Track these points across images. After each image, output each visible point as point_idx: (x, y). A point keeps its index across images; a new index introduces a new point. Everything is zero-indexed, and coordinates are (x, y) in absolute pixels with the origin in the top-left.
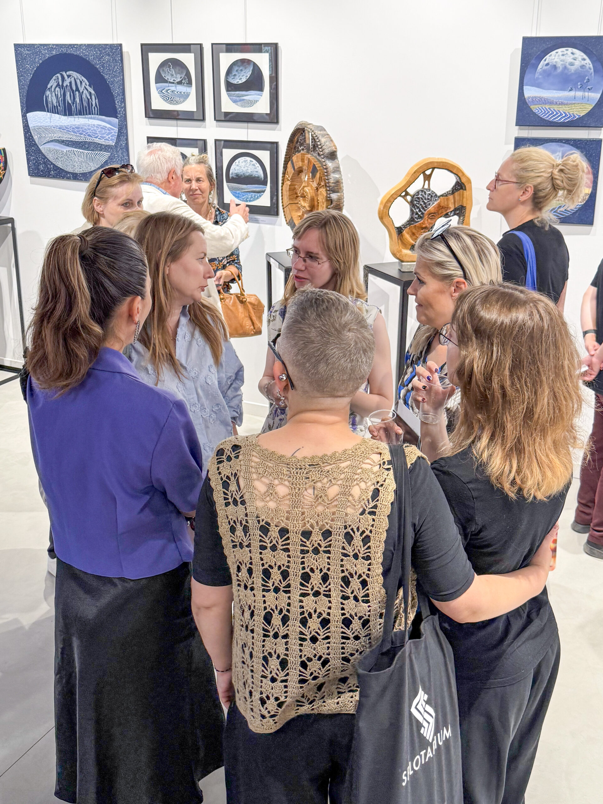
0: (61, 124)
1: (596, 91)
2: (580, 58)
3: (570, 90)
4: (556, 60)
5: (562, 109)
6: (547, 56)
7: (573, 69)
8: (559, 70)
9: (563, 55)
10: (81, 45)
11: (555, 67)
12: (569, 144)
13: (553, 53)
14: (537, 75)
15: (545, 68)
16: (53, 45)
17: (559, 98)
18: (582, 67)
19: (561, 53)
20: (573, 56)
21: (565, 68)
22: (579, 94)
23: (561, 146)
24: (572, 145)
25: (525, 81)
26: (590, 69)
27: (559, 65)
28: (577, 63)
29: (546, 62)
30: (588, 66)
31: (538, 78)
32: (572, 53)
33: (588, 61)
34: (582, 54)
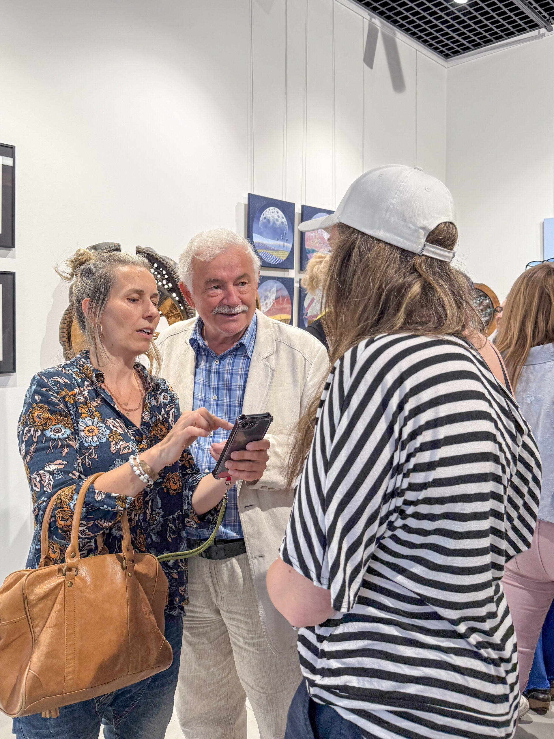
1: (289, 243)
2: (281, 217)
3: (278, 240)
4: (269, 215)
5: (275, 254)
6: (264, 212)
7: (278, 223)
8: (271, 223)
9: (273, 212)
11: (269, 221)
12: (279, 281)
13: (267, 209)
14: (260, 226)
15: (264, 220)
17: (272, 245)
18: (283, 223)
19: (271, 211)
20: (277, 214)
21: (274, 223)
22: (282, 243)
23: (276, 283)
24: (281, 282)
25: (254, 229)
26: (286, 225)
27: (271, 219)
28: (280, 220)
29: (264, 216)
30: (285, 223)
31: (260, 228)
32: (277, 212)
33: (285, 219)
34: (282, 214)
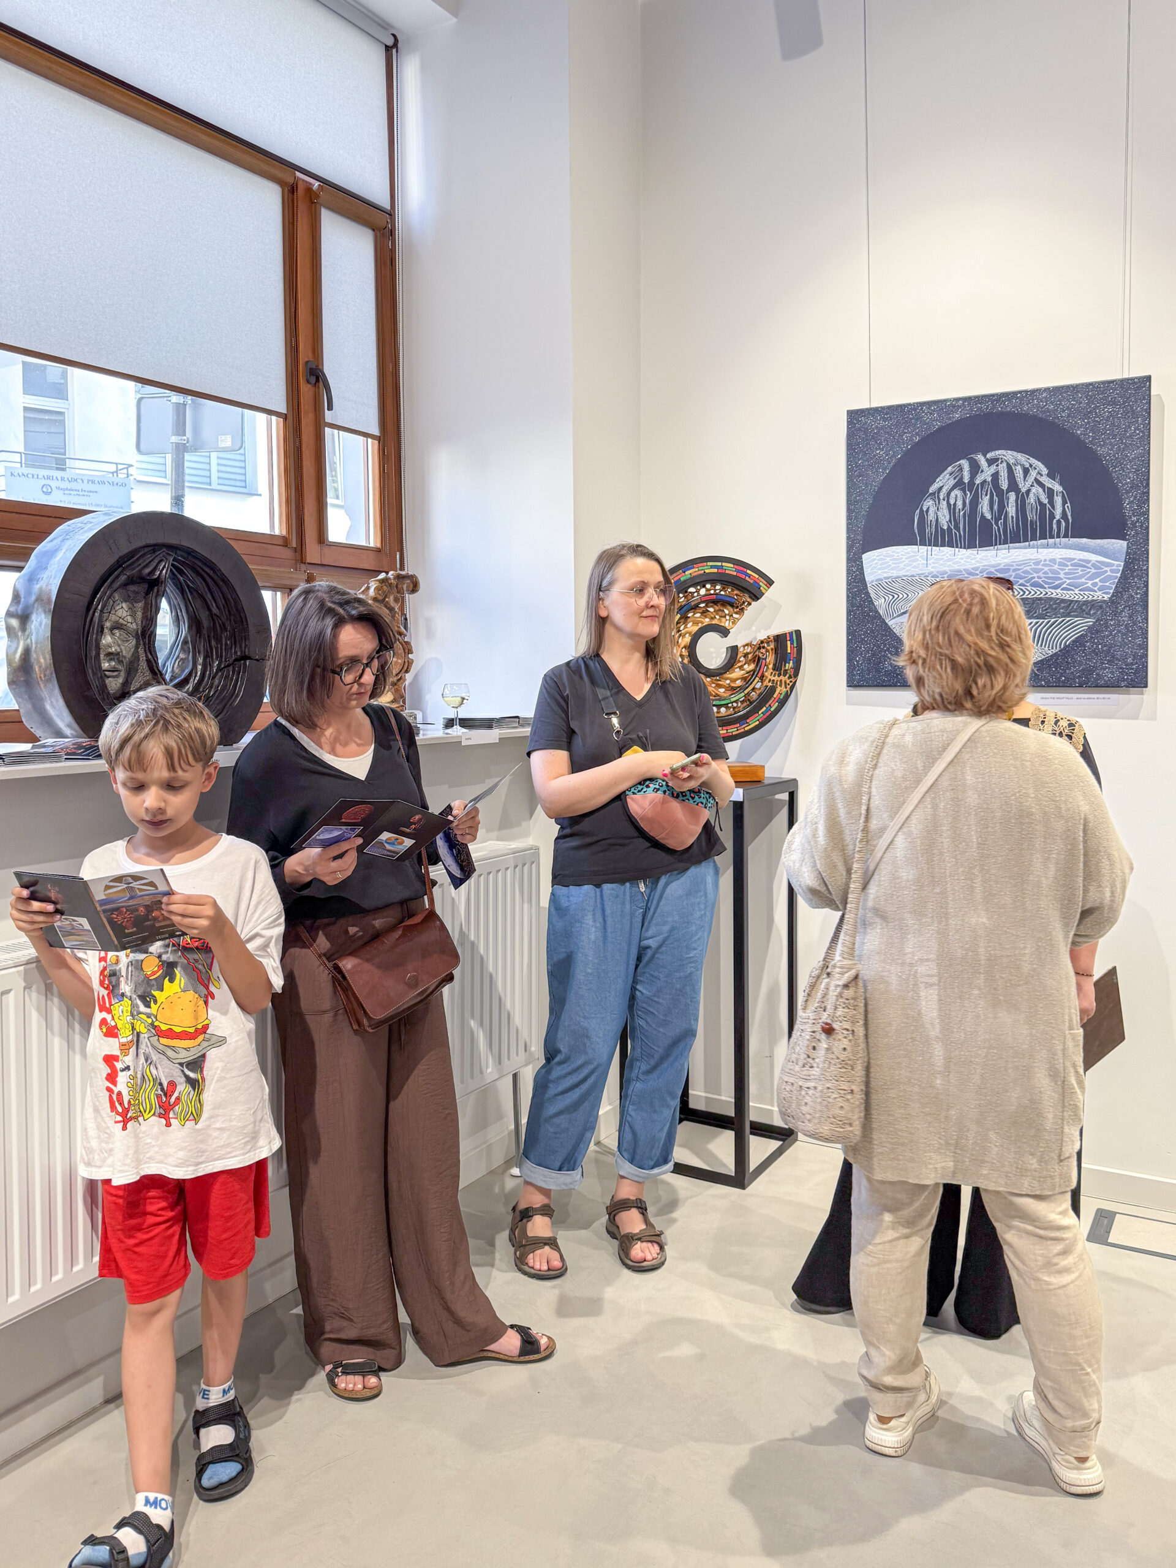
0: (956, 567)
10: (1033, 391)
16: (957, 400)
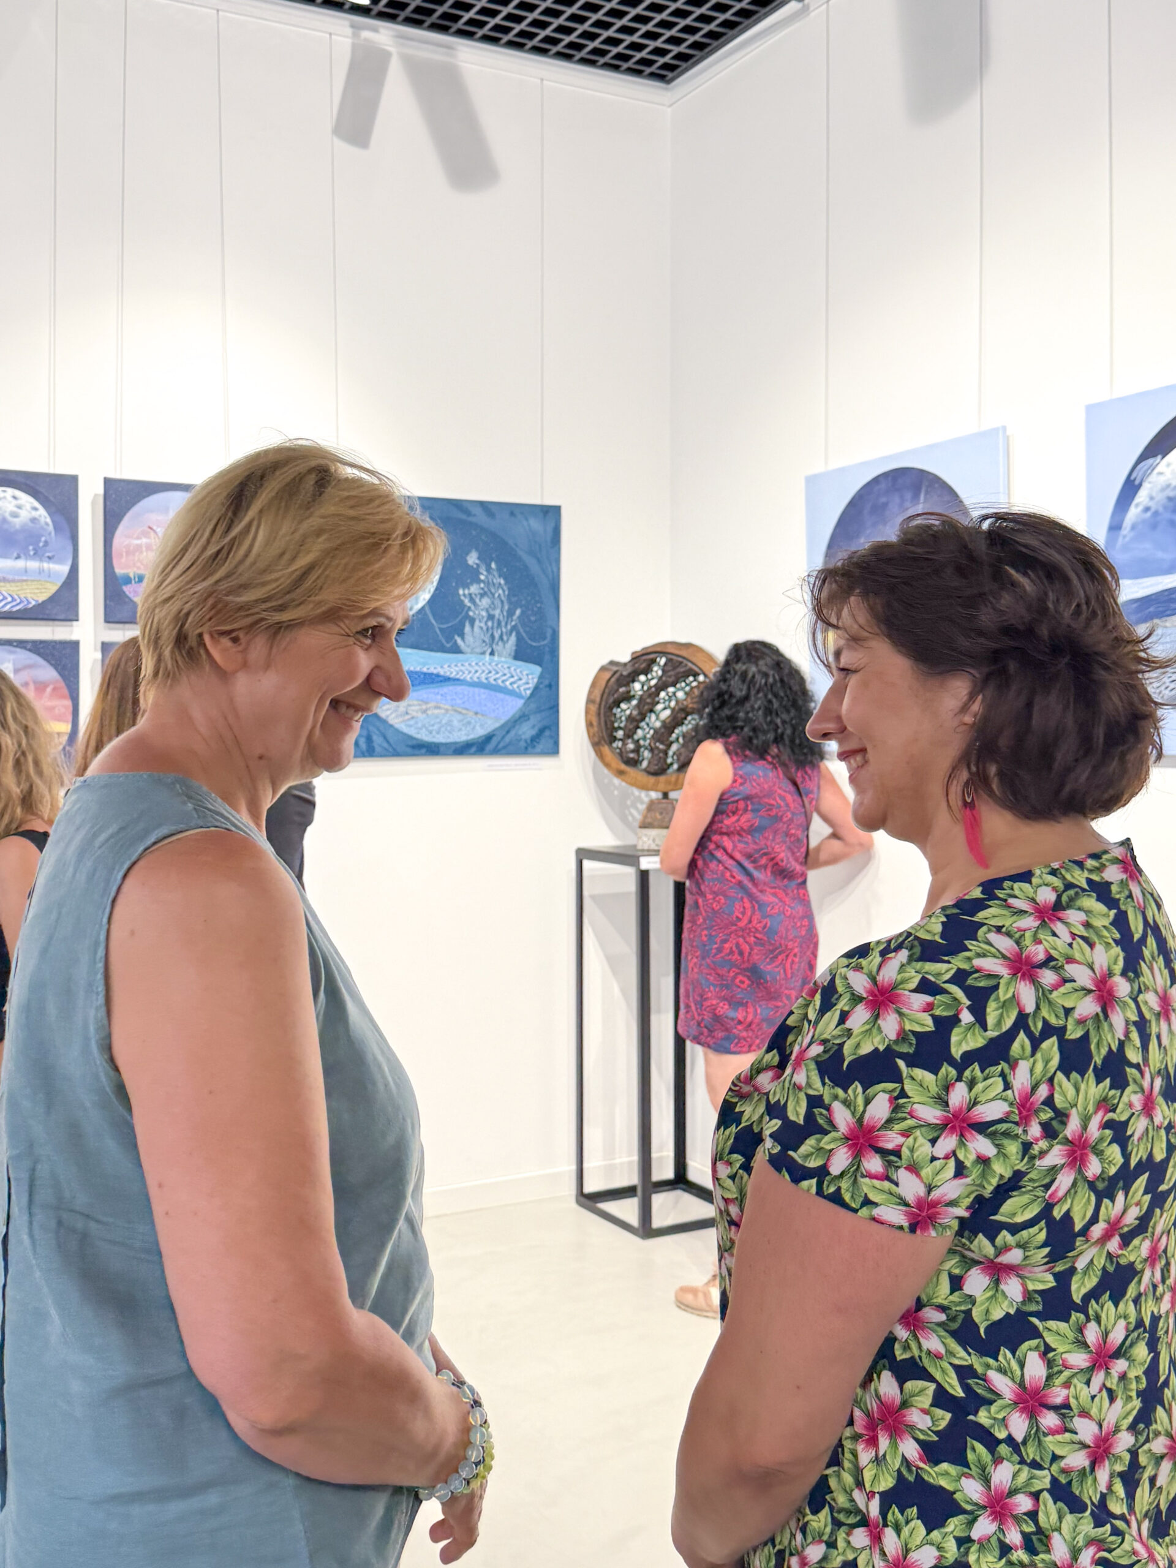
1: (60, 561)
2: (28, 507)
3: (18, 557)
5: (8, 588)
18: (34, 520)
21: (4, 521)
22: (33, 565)
23: (14, 652)
26: (47, 524)
28: (25, 515)
30: (42, 520)
32: (15, 498)
33: (42, 512)
34: (31, 500)
